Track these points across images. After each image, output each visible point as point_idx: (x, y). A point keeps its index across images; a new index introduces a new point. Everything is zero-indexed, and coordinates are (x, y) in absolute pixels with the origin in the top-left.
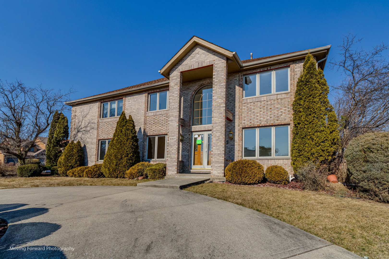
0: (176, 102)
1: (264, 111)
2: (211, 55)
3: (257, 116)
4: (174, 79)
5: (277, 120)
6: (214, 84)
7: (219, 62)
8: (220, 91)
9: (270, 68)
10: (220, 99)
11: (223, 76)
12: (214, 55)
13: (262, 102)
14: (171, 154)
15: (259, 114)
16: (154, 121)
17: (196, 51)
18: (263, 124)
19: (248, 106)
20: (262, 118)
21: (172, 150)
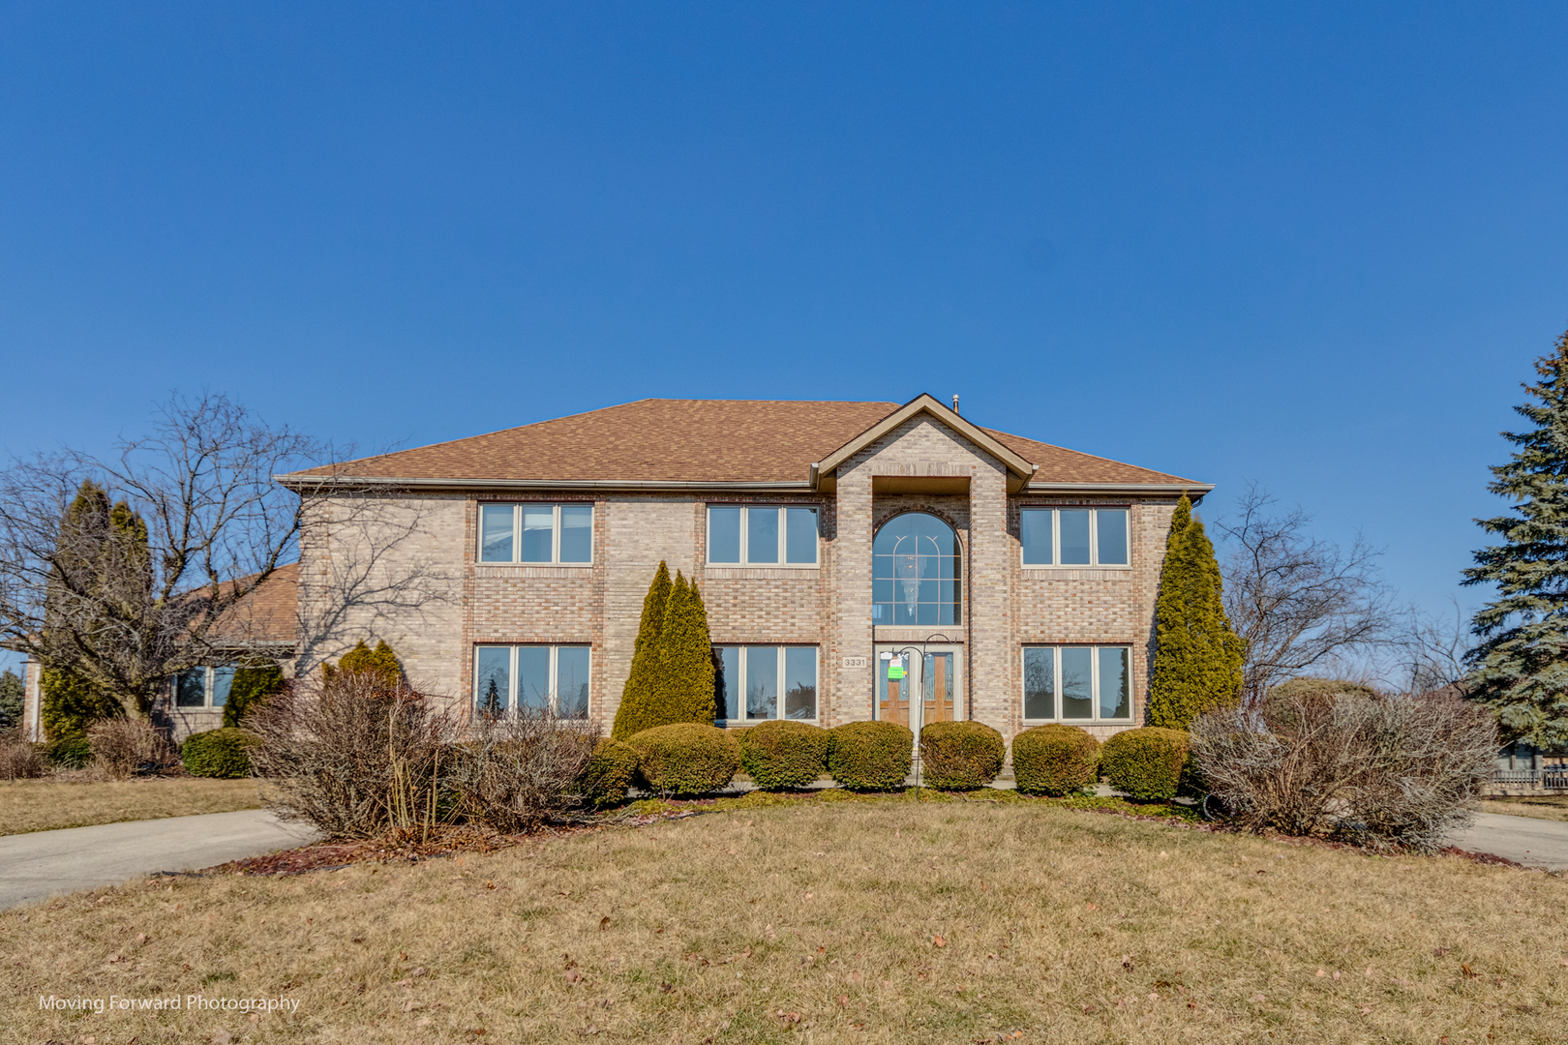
0: (863, 560)
1: (1075, 606)
2: (965, 451)
3: (1059, 617)
4: (853, 493)
5: (1106, 632)
6: (975, 530)
7: (987, 474)
8: (991, 549)
9: (1088, 501)
10: (994, 571)
11: (999, 513)
12: (973, 452)
13: (1071, 584)
14: (851, 706)
15: (1063, 613)
16: (735, 598)
17: (919, 427)
18: (1073, 637)
19: (1034, 587)
20: (1070, 624)
21: (856, 694)
